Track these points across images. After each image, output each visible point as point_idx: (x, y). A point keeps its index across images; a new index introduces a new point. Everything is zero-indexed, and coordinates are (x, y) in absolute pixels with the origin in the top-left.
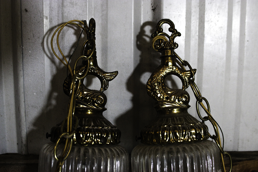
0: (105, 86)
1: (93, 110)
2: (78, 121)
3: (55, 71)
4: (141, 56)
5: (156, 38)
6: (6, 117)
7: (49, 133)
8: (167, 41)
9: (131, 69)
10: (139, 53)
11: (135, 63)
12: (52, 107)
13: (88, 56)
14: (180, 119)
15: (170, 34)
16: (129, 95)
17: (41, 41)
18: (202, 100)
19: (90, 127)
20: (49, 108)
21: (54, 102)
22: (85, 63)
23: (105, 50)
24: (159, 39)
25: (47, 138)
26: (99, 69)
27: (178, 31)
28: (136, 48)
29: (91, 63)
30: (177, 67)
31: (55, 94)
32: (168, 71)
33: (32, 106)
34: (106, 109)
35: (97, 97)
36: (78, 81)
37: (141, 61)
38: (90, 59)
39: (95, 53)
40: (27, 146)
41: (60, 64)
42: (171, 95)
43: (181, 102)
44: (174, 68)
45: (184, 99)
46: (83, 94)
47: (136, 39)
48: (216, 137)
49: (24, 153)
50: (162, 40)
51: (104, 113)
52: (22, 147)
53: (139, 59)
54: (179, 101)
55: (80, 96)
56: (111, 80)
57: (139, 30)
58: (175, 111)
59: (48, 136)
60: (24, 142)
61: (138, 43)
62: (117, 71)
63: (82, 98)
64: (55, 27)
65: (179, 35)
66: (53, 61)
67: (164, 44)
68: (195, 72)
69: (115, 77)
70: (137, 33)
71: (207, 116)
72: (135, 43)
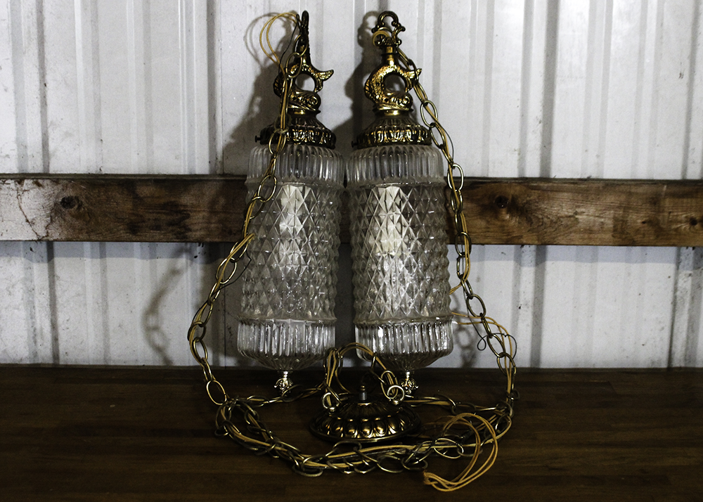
0: (319, 85)
1: (306, 111)
2: (291, 119)
3: (258, 71)
4: (363, 54)
5: (377, 33)
6: (196, 127)
7: (259, 136)
8: (389, 37)
9: (352, 69)
10: (361, 49)
11: (355, 63)
12: (253, 116)
13: (301, 53)
14: (397, 121)
15: (393, 28)
16: (348, 102)
17: (243, 35)
18: (427, 103)
19: (304, 126)
20: (250, 116)
21: (256, 109)
22: (298, 61)
23: (319, 46)
24: (380, 35)
25: (256, 141)
26: (313, 68)
27: (402, 25)
28: (357, 44)
29: (304, 61)
30: (400, 66)
31: (258, 99)
32: (388, 70)
33: (231, 114)
34: (320, 112)
35: (311, 98)
36: (290, 79)
37: (363, 60)
38: (303, 56)
39: (308, 49)
40: (222, 163)
41: (266, 61)
42: (391, 97)
43: (401, 104)
44: (396, 68)
45: (405, 102)
46: (295, 94)
47: (357, 33)
48: (443, 147)
49: (218, 172)
50: (383, 35)
51: (318, 116)
52: (216, 164)
53: (360, 57)
54: (399, 103)
55: (292, 96)
56: (325, 80)
57: (361, 22)
58: (395, 113)
59: (257, 139)
60: (220, 158)
61: (360, 38)
62: (333, 71)
63: (294, 98)
64: (261, 17)
65: (404, 29)
66: (257, 59)
67: (385, 40)
68: (420, 73)
69: (330, 77)
70: (359, 26)
71: (433, 122)
72: (356, 38)
